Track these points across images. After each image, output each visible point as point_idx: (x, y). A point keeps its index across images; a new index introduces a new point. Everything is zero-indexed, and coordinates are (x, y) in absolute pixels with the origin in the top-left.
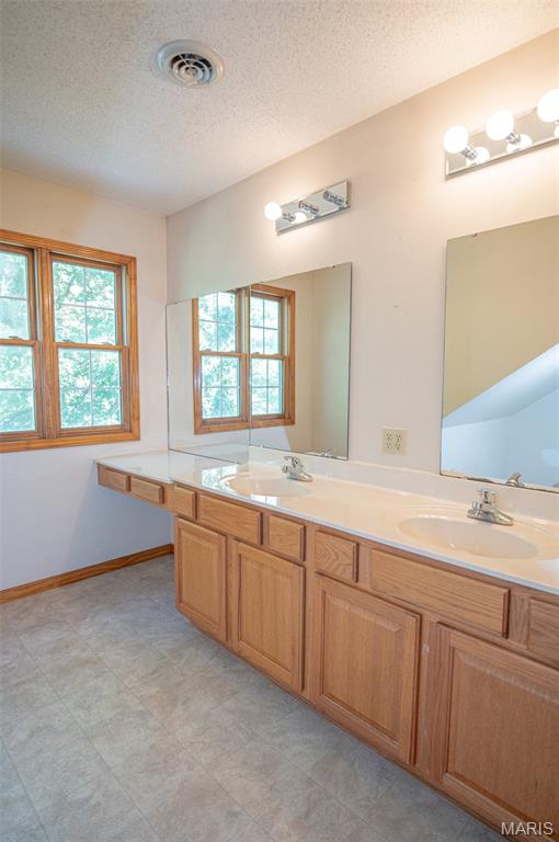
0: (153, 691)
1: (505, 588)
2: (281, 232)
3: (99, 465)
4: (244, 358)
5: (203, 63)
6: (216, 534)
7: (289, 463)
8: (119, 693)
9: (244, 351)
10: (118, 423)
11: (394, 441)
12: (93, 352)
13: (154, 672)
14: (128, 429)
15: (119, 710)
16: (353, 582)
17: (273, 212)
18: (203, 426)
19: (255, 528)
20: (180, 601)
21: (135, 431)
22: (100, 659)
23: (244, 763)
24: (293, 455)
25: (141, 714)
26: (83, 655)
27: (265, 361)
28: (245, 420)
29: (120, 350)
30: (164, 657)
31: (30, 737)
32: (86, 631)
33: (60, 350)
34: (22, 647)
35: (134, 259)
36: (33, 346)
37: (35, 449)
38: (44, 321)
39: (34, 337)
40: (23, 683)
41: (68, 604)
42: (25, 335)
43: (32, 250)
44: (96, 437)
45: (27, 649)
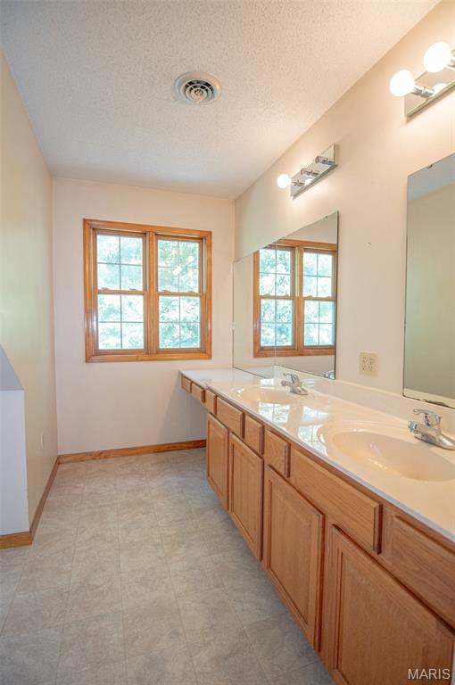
0: (172, 532)
1: (378, 502)
2: (295, 195)
3: (181, 374)
4: (298, 301)
5: (206, 86)
6: (223, 427)
7: (288, 379)
8: (151, 527)
9: (297, 295)
10: (199, 347)
11: (367, 364)
13: (180, 520)
14: (204, 351)
15: (145, 538)
16: (285, 476)
17: (284, 181)
18: (261, 352)
19: (239, 424)
20: (209, 475)
21: (209, 352)
22: (152, 503)
23: (203, 602)
24: (293, 372)
25: (156, 546)
26: (144, 498)
27: (317, 302)
28: (299, 349)
29: (200, 296)
30: (191, 512)
31: (91, 538)
32: (154, 484)
33: (160, 297)
34: (115, 485)
35: (211, 233)
36: (144, 294)
37: (142, 360)
38: (150, 279)
39: (145, 289)
40: (104, 506)
41: (152, 465)
42: (140, 288)
43: (145, 234)
44: (181, 355)
45: (117, 487)
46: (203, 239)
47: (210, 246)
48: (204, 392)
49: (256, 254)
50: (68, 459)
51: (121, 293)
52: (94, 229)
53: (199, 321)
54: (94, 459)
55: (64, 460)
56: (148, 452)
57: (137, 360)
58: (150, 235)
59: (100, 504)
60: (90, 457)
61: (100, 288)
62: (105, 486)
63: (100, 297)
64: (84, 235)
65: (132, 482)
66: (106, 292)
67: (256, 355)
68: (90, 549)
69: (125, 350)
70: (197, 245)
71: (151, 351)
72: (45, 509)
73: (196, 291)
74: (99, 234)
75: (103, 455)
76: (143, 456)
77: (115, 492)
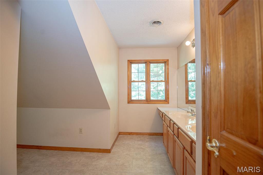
0: (150, 158)
3: (158, 108)
6: (166, 125)
8: (144, 155)
10: (164, 99)
12: (158, 82)
13: (153, 155)
14: (166, 101)
15: (141, 157)
17: (188, 43)
20: (164, 142)
21: (168, 101)
22: (145, 149)
25: (144, 160)
26: (143, 147)
29: (165, 82)
30: (157, 153)
31: (126, 155)
32: (147, 144)
33: (151, 83)
34: (135, 142)
35: (168, 60)
36: (145, 82)
37: (145, 103)
38: (147, 77)
39: (146, 80)
40: (131, 147)
41: (147, 139)
42: (144, 80)
43: (146, 62)
44: (158, 102)
45: (135, 143)
46: (166, 62)
47: (168, 64)
48: (162, 114)
49: (186, 65)
50: (122, 133)
51: (139, 81)
52: (131, 63)
53: (164, 90)
54: (129, 134)
55: (121, 134)
56: (147, 135)
57: (143, 103)
58: (148, 63)
59: (130, 147)
60: (128, 134)
61: (132, 80)
62: (132, 142)
63: (132, 83)
64: (128, 65)
65: (140, 142)
66: (134, 81)
67: (186, 103)
68: (125, 157)
69: (139, 100)
70: (164, 64)
71: (148, 101)
72: (115, 145)
73: (164, 80)
74: (132, 64)
75: (132, 134)
76: (145, 136)
77: (134, 144)
